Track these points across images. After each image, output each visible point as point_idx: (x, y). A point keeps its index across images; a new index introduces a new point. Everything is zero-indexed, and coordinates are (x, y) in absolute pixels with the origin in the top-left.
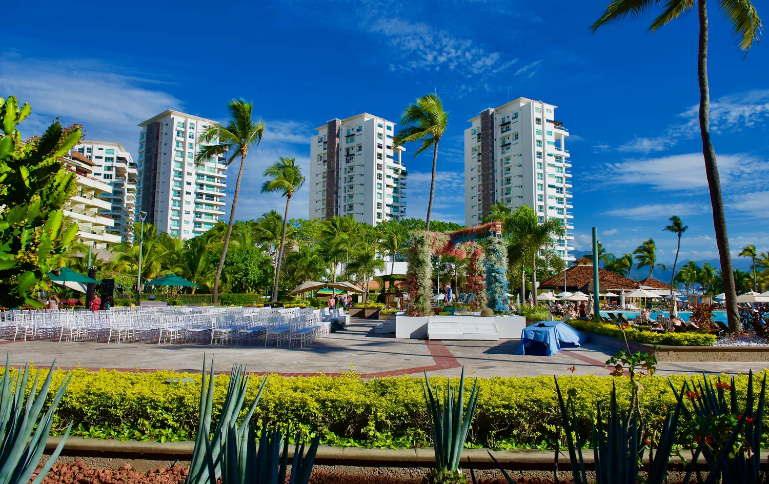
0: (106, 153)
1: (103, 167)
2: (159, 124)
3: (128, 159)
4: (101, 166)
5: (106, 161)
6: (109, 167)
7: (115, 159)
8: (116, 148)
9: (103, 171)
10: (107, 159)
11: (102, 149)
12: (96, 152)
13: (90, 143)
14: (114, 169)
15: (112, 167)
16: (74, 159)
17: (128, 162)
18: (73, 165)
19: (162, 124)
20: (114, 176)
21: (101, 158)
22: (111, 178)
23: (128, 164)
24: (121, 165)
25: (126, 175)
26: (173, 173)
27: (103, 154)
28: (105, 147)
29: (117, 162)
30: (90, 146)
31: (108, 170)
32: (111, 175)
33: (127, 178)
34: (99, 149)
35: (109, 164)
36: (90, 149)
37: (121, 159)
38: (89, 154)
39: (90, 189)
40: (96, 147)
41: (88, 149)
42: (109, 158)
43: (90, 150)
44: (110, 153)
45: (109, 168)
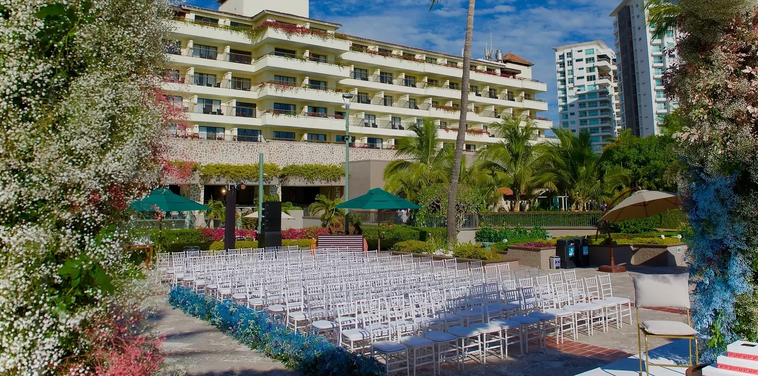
0: (586, 54)
1: (585, 70)
2: (629, 7)
3: (610, 55)
4: (583, 69)
5: (587, 63)
6: (590, 68)
7: (596, 59)
8: (595, 47)
9: (585, 74)
10: (588, 60)
11: (581, 51)
12: (576, 56)
13: (570, 48)
14: (596, 69)
15: (594, 67)
16: (505, 62)
17: (611, 59)
18: (498, 68)
19: (632, 7)
20: (597, 77)
21: (581, 60)
22: (594, 79)
23: (611, 61)
24: (603, 63)
25: (611, 73)
26: (651, 59)
27: (583, 56)
28: (584, 48)
29: (598, 61)
30: (569, 51)
31: (591, 71)
32: (594, 76)
33: (613, 76)
34: (579, 51)
35: (590, 65)
36: (570, 53)
37: (602, 57)
38: (570, 59)
39: (520, 90)
40: (574, 50)
41: (568, 54)
42: (590, 59)
43: (570, 55)
44: (590, 54)
45: (591, 70)
